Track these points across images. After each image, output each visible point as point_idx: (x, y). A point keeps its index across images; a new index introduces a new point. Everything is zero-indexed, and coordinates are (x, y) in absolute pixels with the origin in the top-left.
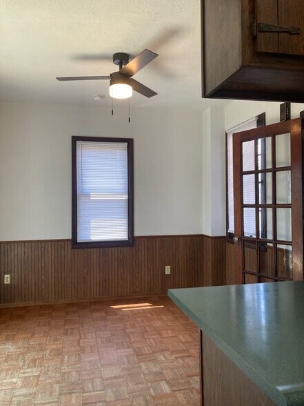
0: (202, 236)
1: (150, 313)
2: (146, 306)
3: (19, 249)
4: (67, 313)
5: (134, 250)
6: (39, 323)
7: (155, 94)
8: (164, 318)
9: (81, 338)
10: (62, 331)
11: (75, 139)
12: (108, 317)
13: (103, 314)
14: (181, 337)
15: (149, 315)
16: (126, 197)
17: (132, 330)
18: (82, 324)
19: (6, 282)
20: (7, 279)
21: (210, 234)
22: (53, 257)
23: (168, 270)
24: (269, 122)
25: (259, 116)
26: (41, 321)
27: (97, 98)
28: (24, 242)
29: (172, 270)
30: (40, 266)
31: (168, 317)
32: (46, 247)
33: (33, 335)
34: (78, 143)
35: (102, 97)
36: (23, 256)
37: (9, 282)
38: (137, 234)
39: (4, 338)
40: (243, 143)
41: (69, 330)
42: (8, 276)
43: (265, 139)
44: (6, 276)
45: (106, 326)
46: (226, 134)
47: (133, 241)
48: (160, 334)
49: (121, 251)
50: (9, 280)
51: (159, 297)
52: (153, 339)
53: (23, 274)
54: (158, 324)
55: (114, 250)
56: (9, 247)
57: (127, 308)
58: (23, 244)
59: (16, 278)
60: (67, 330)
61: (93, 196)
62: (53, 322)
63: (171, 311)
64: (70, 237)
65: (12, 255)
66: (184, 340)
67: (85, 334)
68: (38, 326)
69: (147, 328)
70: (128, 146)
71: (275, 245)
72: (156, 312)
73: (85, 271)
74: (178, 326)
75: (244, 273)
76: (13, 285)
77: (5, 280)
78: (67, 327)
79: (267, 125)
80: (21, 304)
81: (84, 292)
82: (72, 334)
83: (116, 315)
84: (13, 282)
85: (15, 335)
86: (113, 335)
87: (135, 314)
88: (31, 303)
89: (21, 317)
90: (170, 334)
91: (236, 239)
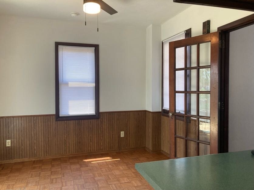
0: (145, 111)
1: (110, 164)
2: (108, 159)
3: (17, 121)
4: (53, 166)
5: (99, 122)
6: (32, 175)
7: (116, 12)
8: (121, 168)
9: (63, 186)
10: (49, 180)
11: (57, 44)
12: (82, 168)
13: (78, 166)
14: (133, 182)
15: (110, 166)
16: (94, 85)
17: (99, 178)
18: (63, 174)
19: (7, 145)
20: (8, 143)
21: (151, 110)
22: (42, 127)
23: (122, 134)
24: (194, 35)
25: (187, 31)
26: (34, 173)
27: (73, 15)
28: (21, 117)
29: (125, 134)
30: (33, 133)
31: (123, 167)
32: (37, 120)
33: (27, 183)
34: (60, 46)
35: (77, 14)
36: (20, 127)
37: (10, 145)
38: (101, 110)
39: (6, 188)
40: (176, 49)
41: (54, 179)
42: (9, 141)
43: (191, 47)
44: (7, 141)
45: (80, 175)
46: (163, 43)
47: (98, 115)
48: (118, 180)
49: (90, 122)
50: (10, 143)
51: (116, 152)
52: (115, 185)
53: (20, 139)
54: (117, 172)
55: (86, 121)
56: (9, 120)
57: (95, 161)
58: (20, 118)
59: (15, 142)
60: (53, 179)
61: (71, 85)
62: (42, 174)
63: (125, 163)
64: (54, 113)
65: (12, 126)
66: (136, 185)
67: (66, 182)
68: (31, 177)
69: (110, 176)
70: (95, 50)
71: (198, 119)
72: (115, 164)
73: (65, 136)
74: (131, 174)
75: (175, 138)
76: (13, 148)
77: (7, 143)
78: (52, 177)
79: (192, 36)
80: (19, 160)
81: (65, 151)
82: (56, 182)
83: (88, 166)
84: (13, 145)
85: (14, 185)
86: (86, 182)
87: (100, 165)
88: (26, 160)
89: (19, 170)
90: (126, 180)
91: (171, 114)
